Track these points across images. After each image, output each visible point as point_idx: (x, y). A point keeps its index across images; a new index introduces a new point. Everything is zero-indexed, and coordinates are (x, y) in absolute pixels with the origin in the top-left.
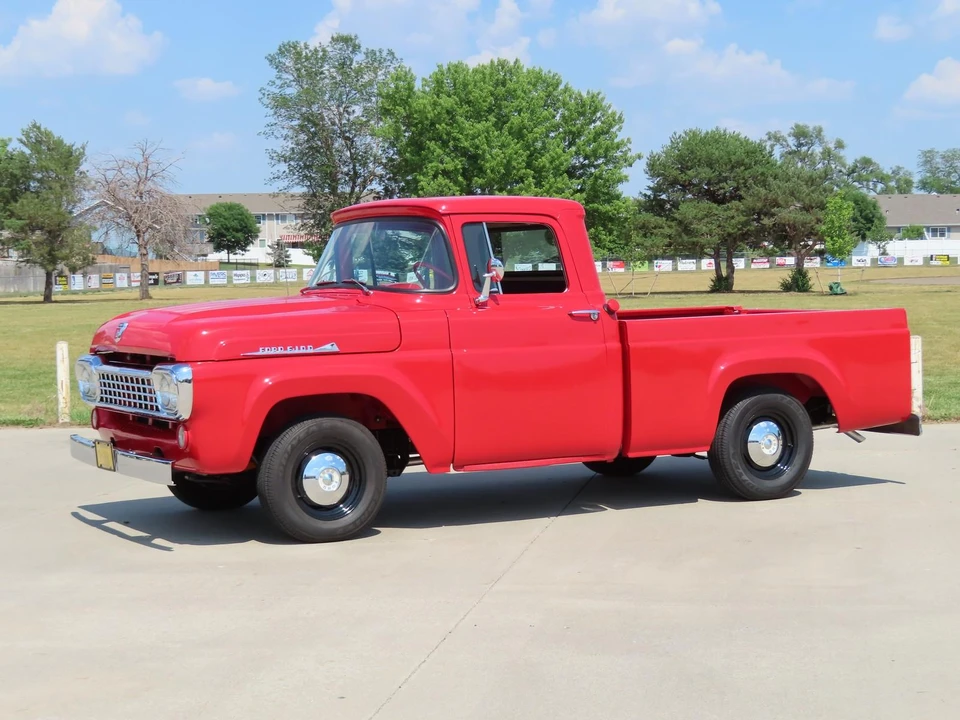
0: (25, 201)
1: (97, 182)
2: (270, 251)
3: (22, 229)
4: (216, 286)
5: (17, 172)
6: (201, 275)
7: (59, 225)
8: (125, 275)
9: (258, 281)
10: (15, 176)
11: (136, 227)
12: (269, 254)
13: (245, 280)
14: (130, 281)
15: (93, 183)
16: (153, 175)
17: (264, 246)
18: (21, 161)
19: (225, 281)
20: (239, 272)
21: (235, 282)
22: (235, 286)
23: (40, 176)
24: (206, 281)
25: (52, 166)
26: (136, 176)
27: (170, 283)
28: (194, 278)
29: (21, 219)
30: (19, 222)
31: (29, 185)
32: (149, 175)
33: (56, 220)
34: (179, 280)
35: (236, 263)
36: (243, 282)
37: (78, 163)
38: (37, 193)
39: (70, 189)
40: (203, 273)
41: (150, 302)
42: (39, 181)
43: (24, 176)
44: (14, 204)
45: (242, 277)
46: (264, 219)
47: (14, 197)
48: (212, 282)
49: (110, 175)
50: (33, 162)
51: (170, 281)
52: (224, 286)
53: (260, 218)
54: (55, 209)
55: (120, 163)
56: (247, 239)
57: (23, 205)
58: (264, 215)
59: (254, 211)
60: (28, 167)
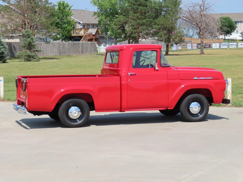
0: (160, 19)
1: (185, 12)
2: (241, 35)
3: (159, 29)
4: (223, 49)
5: (158, 8)
6: (218, 44)
7: (172, 28)
8: (190, 45)
9: (239, 47)
10: (157, 9)
11: (199, 28)
12: (240, 36)
13: (234, 47)
14: (192, 47)
15: (184, 12)
16: (206, 9)
17: (238, 33)
18: (159, 4)
19: (226, 47)
20: (232, 44)
21: (230, 47)
22: (230, 49)
23: (165, 9)
24: (220, 47)
25: (170, 5)
26: (200, 9)
27: (206, 48)
28: (215, 46)
29: (158, 25)
30: (158, 26)
31: (161, 13)
32: (204, 9)
33: (171, 26)
34: (210, 46)
35: (228, 40)
36: (233, 47)
37: (179, 5)
38: (164, 16)
39: (176, 14)
40: (219, 44)
41: (204, 55)
42: (165, 11)
43: (160, 9)
44: (156, 20)
45: (233, 45)
46: (238, 23)
47: (157, 17)
48: (222, 47)
49: (191, 9)
50: (163, 4)
51: (206, 47)
52: (226, 49)
53: (236, 22)
54: (171, 22)
55: (194, 5)
56: (231, 30)
57: (159, 20)
58: (238, 21)
59: (234, 20)
60: (161, 6)
